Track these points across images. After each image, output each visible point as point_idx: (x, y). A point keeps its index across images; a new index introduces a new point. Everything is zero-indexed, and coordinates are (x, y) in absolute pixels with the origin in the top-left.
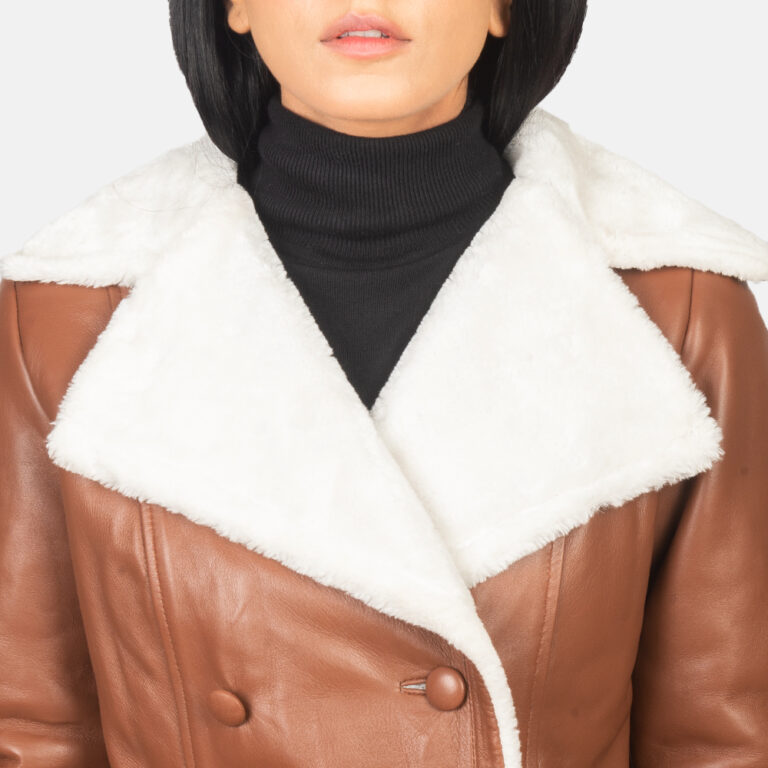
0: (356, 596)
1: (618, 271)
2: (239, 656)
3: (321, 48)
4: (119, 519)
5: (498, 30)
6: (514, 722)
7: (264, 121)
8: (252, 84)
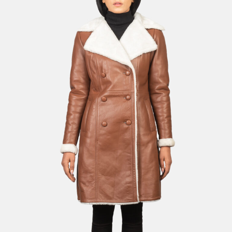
0: (119, 62)
1: (146, 29)
2: (105, 70)
3: (113, 5)
4: (92, 55)
5: (133, 2)
6: (135, 76)
7: (107, 13)
8: (105, 8)
